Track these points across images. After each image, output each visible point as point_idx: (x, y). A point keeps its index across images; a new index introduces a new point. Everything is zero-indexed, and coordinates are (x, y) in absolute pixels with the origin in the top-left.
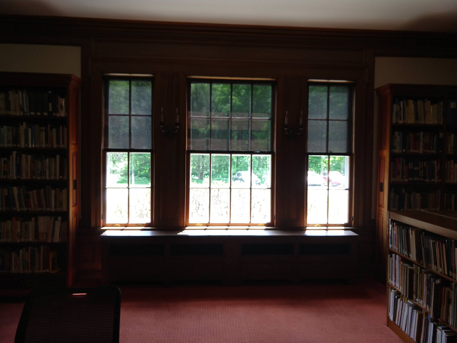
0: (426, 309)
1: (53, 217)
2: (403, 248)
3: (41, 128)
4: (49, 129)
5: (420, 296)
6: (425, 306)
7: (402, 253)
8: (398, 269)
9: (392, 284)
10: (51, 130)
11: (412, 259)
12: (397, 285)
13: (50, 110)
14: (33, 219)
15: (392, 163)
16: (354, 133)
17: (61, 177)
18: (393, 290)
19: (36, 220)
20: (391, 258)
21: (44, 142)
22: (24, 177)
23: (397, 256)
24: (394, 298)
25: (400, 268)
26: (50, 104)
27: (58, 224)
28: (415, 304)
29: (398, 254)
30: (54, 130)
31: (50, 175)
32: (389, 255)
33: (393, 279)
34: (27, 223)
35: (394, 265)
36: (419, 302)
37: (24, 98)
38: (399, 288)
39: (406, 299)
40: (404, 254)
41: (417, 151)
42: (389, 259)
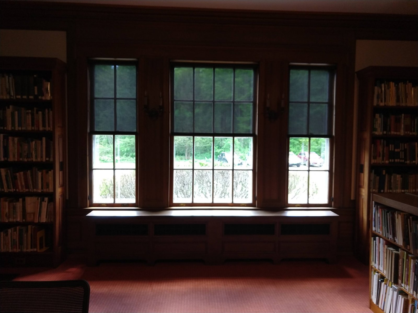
0: (413, 295)
1: (39, 198)
2: (388, 232)
3: (27, 111)
4: (35, 112)
5: (406, 281)
6: (411, 292)
7: (386, 236)
8: (382, 253)
9: (375, 267)
10: (37, 113)
11: (398, 243)
12: (381, 268)
13: (36, 93)
14: (21, 200)
15: (373, 145)
16: (335, 115)
17: (47, 159)
18: (376, 273)
19: (24, 200)
20: (374, 241)
21: (31, 125)
22: (11, 159)
23: (381, 239)
24: (377, 281)
25: (384, 251)
26: (36, 88)
27: (45, 204)
28: (400, 289)
29: (382, 238)
30: (40, 113)
31: (36, 157)
32: (372, 238)
33: (377, 262)
34: (15, 203)
35: (378, 248)
36: (405, 288)
37: (11, 81)
38: (382, 271)
39: (390, 283)
40: (389, 238)
41: (398, 133)
42: (372, 242)
